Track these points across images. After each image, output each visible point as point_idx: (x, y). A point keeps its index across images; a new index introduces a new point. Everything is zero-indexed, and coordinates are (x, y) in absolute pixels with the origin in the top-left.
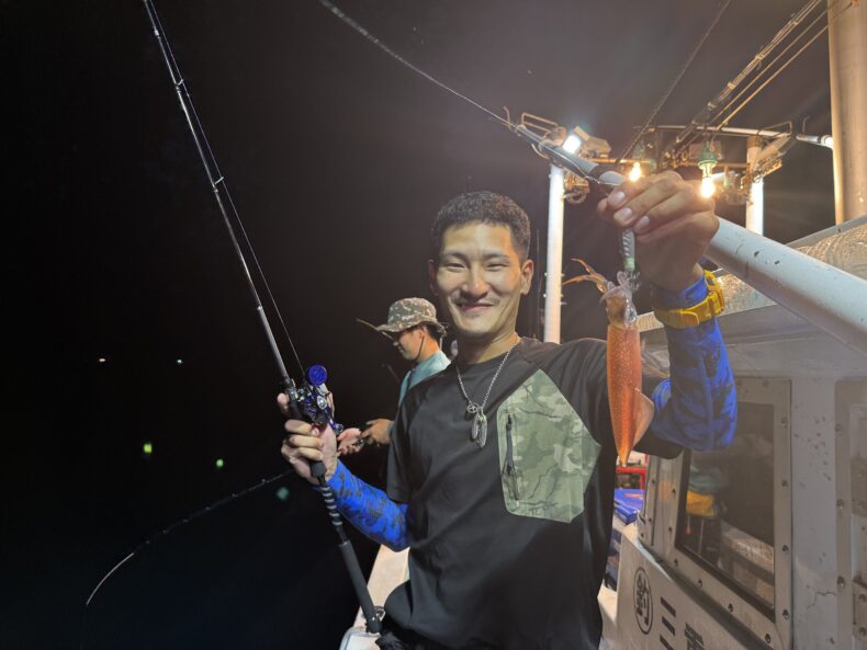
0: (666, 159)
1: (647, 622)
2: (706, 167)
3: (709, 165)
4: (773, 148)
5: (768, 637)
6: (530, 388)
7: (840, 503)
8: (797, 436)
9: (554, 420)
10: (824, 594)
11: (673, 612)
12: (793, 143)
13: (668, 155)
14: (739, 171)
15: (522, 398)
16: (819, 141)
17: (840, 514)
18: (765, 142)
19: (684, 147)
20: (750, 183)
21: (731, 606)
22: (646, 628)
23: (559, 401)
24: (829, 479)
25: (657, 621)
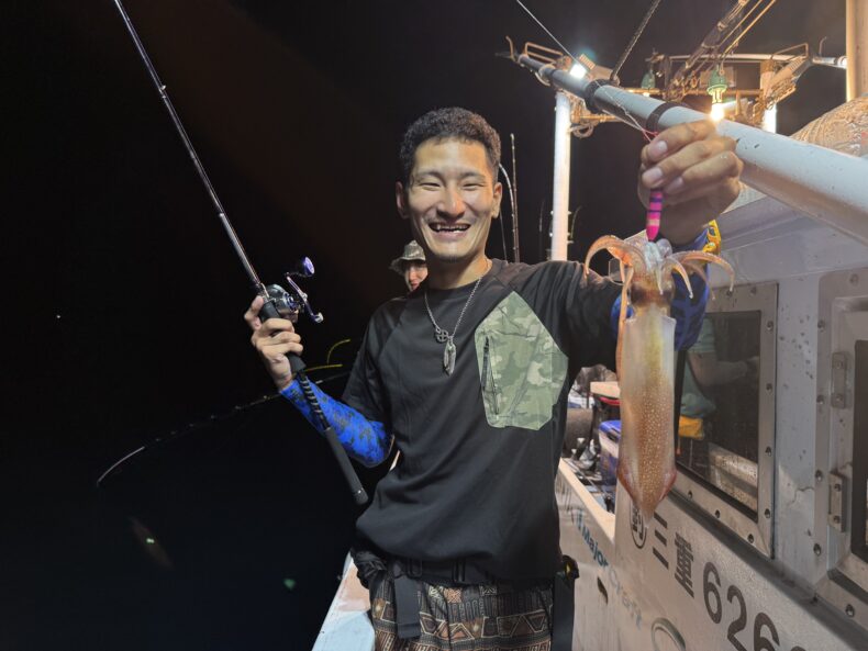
0: (675, 87)
1: (641, 538)
2: (716, 93)
3: (718, 90)
4: (786, 71)
5: (751, 537)
6: (505, 310)
7: (820, 398)
8: (782, 339)
9: (530, 339)
10: (803, 490)
11: (664, 524)
12: (809, 65)
13: (676, 82)
14: (752, 98)
15: (499, 320)
16: (836, 62)
17: (819, 410)
18: (779, 67)
19: (693, 73)
20: (763, 110)
21: (718, 513)
22: (640, 543)
23: (534, 322)
24: (811, 377)
25: (651, 536)
